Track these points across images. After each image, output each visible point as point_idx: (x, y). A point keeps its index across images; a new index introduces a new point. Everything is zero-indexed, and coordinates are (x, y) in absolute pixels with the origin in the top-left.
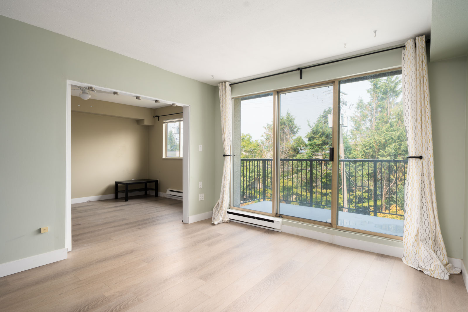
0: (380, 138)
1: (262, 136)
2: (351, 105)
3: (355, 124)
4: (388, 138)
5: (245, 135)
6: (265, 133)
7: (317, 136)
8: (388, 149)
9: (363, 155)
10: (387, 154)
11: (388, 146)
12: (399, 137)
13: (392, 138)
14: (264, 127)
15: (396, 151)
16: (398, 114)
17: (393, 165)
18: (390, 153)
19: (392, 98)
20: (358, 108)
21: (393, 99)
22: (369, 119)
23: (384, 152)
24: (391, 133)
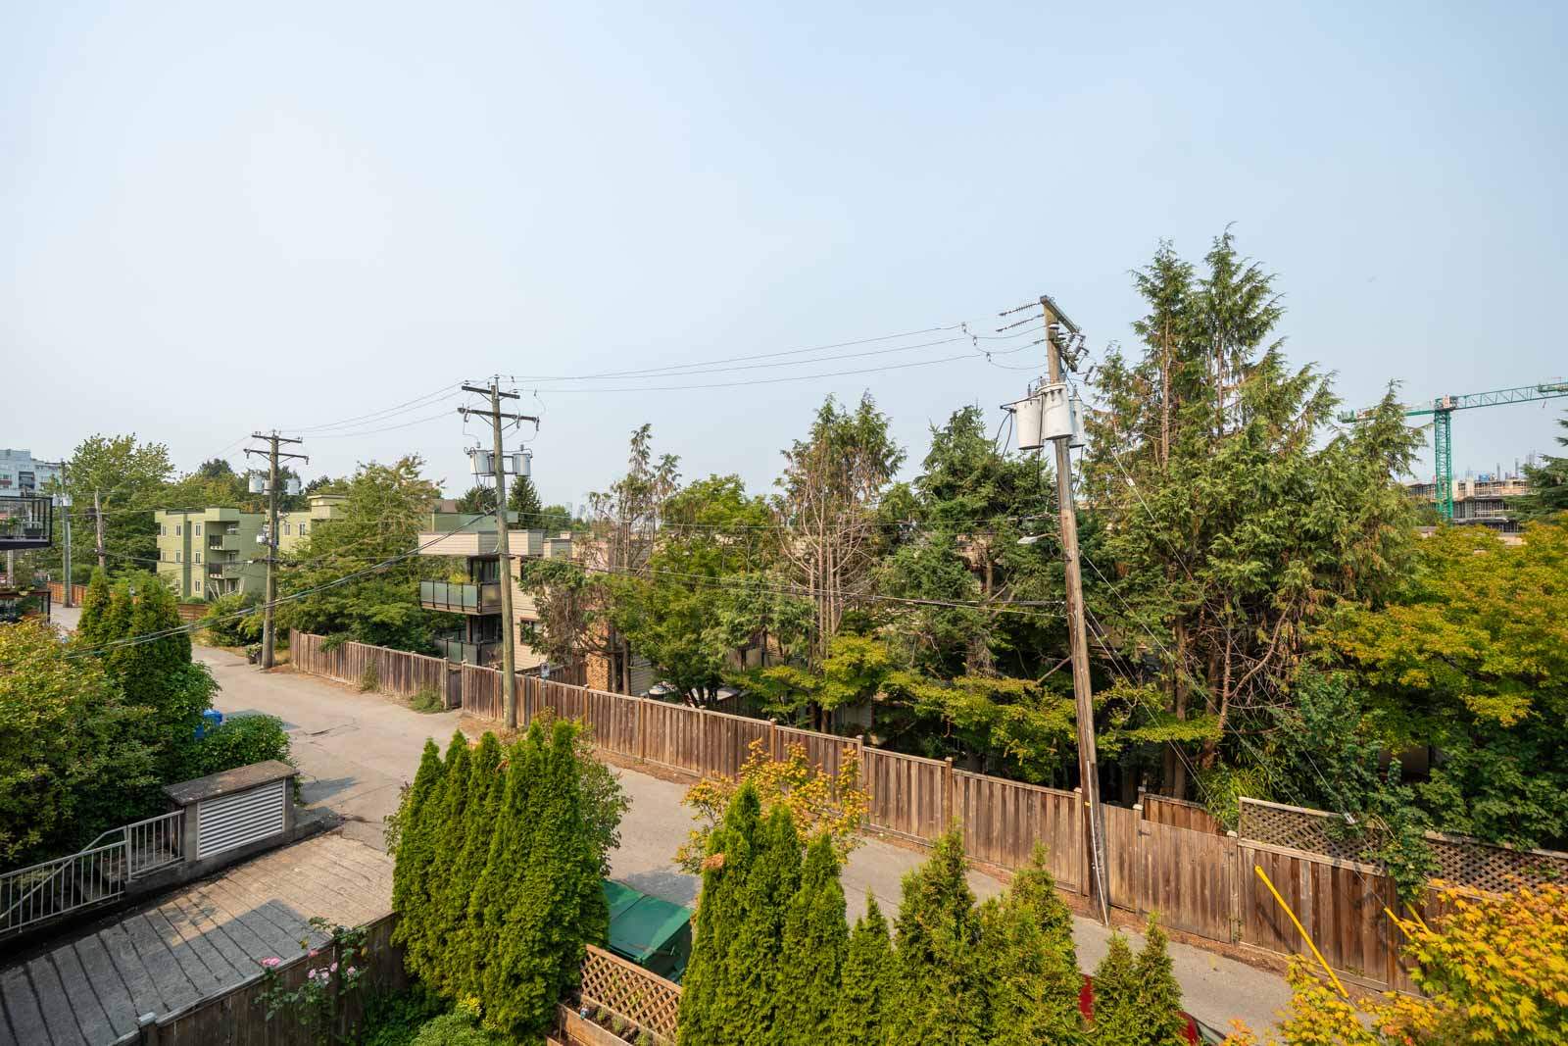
0: (1217, 490)
1: (778, 482)
4: (1248, 486)
5: (721, 480)
6: (786, 471)
7: (967, 482)
8: (1254, 533)
10: (1242, 547)
11: (1248, 517)
13: (1264, 488)
14: (784, 452)
18: (1258, 545)
20: (1104, 386)
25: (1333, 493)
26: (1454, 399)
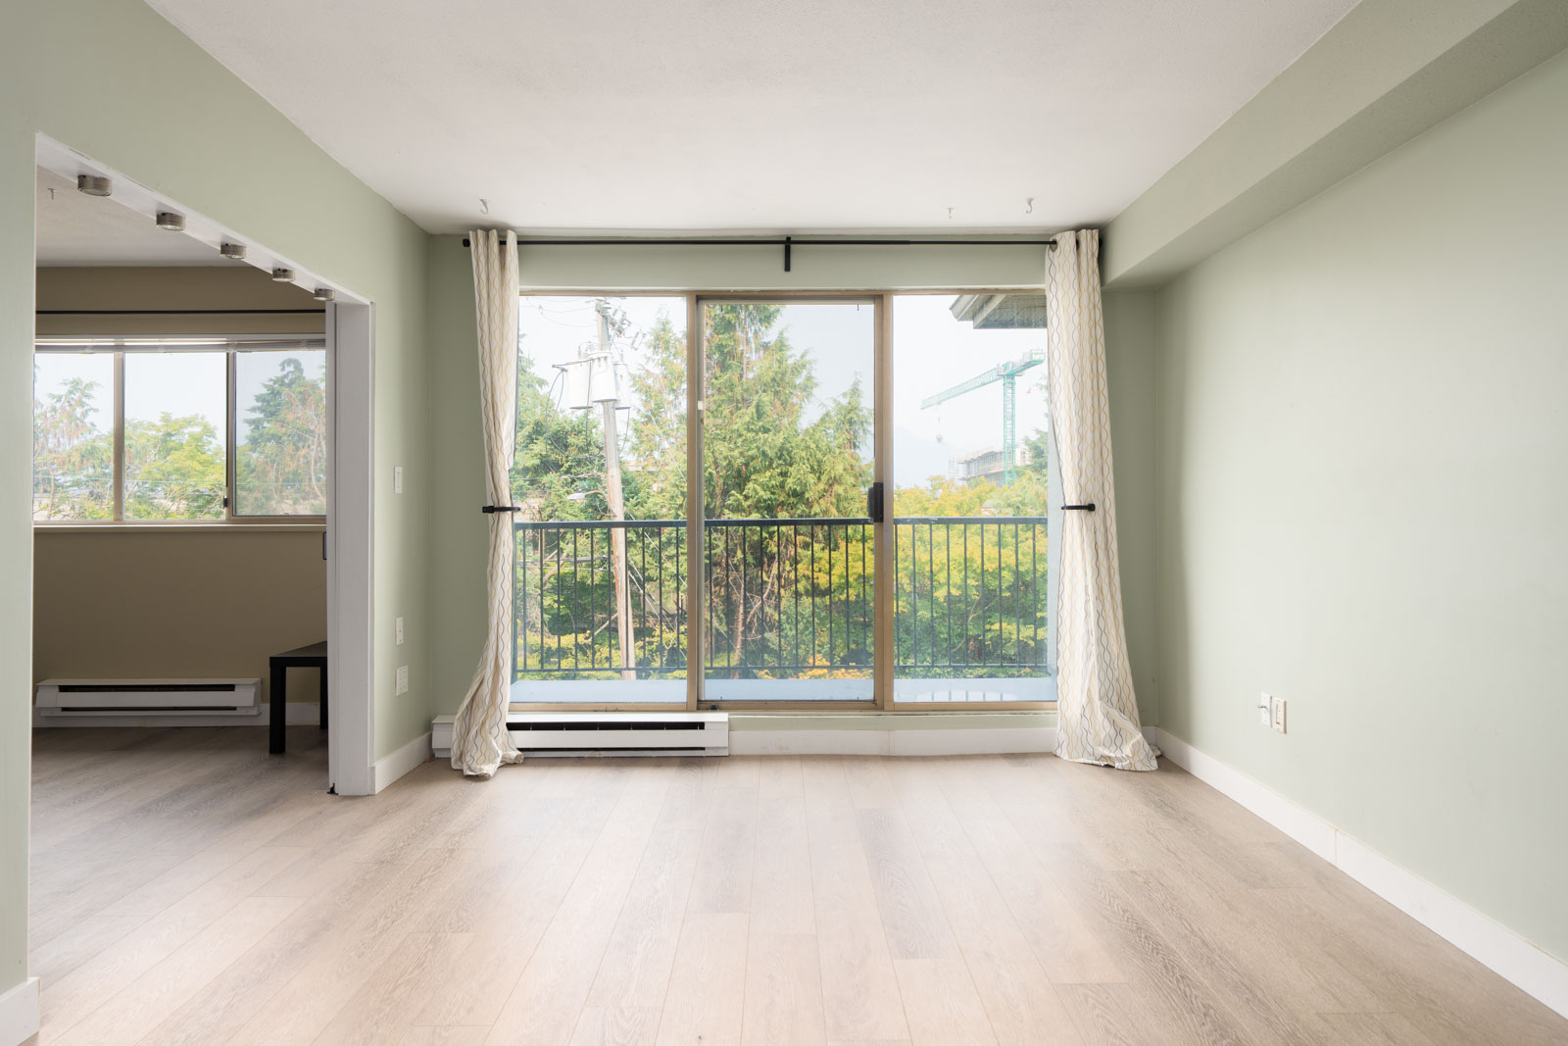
0: (732, 453)
2: (638, 334)
3: (646, 402)
9: (681, 505)
10: (748, 503)
11: (753, 477)
12: (780, 449)
13: (764, 454)
15: (775, 493)
16: (774, 379)
17: (766, 538)
18: (759, 499)
19: (753, 328)
20: (655, 348)
21: (756, 330)
23: (741, 497)
24: (759, 435)
25: (808, 460)
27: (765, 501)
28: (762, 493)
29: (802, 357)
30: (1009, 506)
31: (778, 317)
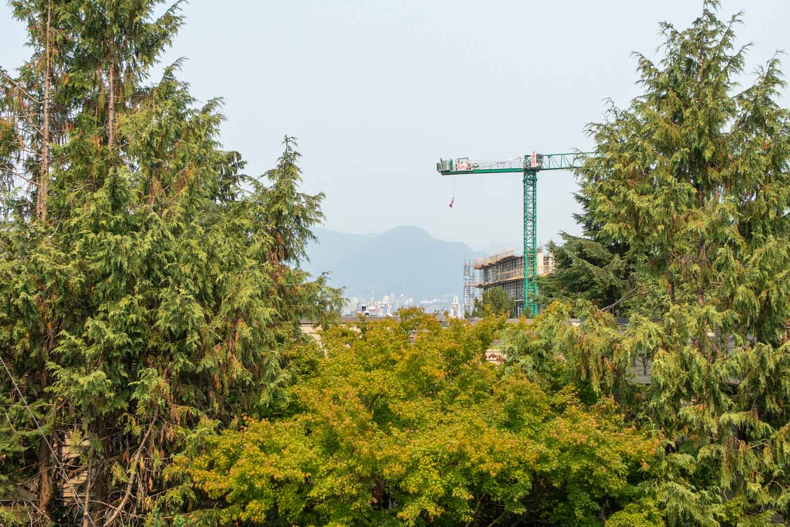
0: (62, 267)
4: (99, 264)
8: (97, 329)
10: (91, 351)
11: (102, 308)
12: (149, 260)
13: (119, 269)
15: (138, 335)
16: (149, 144)
17: (122, 410)
18: (109, 347)
19: (124, 63)
21: (129, 67)
22: (24, 155)
23: (79, 342)
24: (111, 237)
25: (195, 279)
26: (540, 157)
27: (120, 348)
28: (110, 335)
29: (206, 110)
30: (527, 352)
31: (166, 47)
